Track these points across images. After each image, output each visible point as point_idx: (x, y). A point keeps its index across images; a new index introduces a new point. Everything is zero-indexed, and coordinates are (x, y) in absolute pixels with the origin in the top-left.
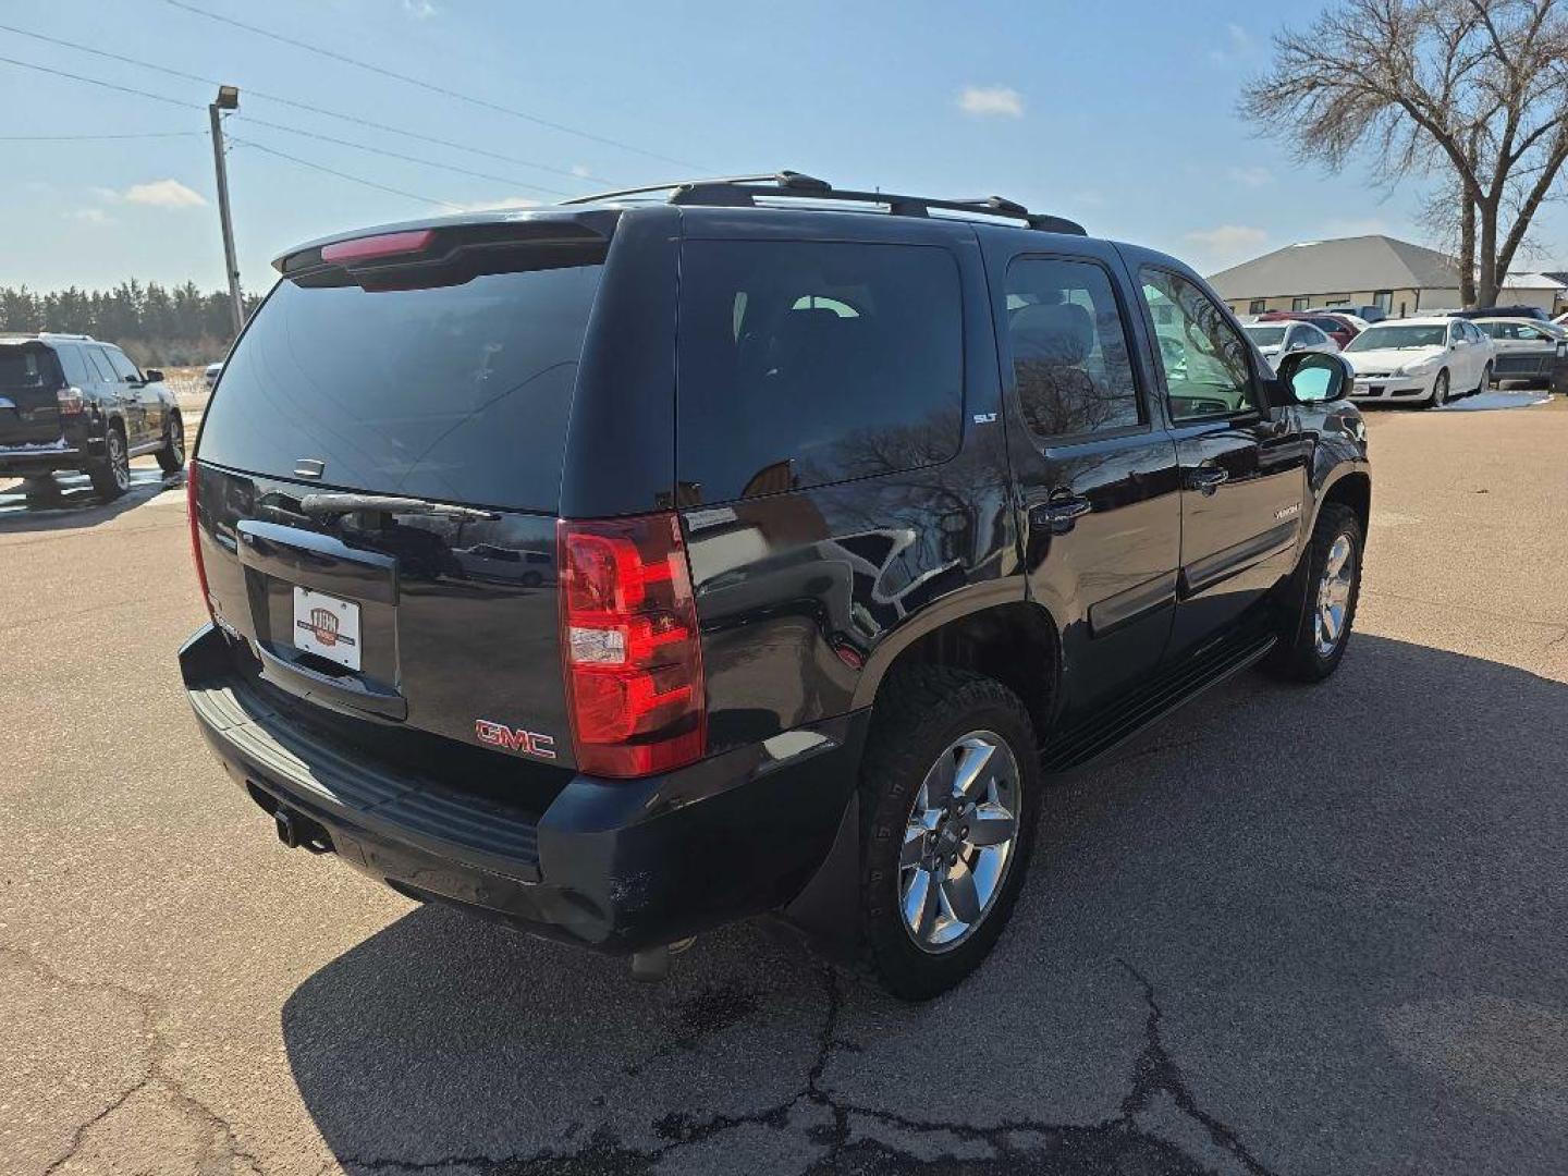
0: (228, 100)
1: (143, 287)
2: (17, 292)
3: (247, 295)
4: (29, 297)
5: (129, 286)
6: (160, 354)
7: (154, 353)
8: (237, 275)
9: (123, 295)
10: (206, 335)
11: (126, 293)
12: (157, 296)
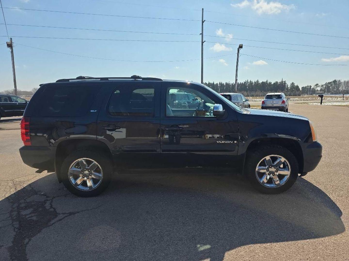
0: (241, 47)
1: (249, 81)
2: (228, 83)
3: (268, 82)
4: (230, 83)
5: (247, 81)
6: (249, 94)
7: (248, 94)
8: (237, 80)
9: (245, 83)
10: (258, 91)
11: (246, 82)
12: (251, 83)
